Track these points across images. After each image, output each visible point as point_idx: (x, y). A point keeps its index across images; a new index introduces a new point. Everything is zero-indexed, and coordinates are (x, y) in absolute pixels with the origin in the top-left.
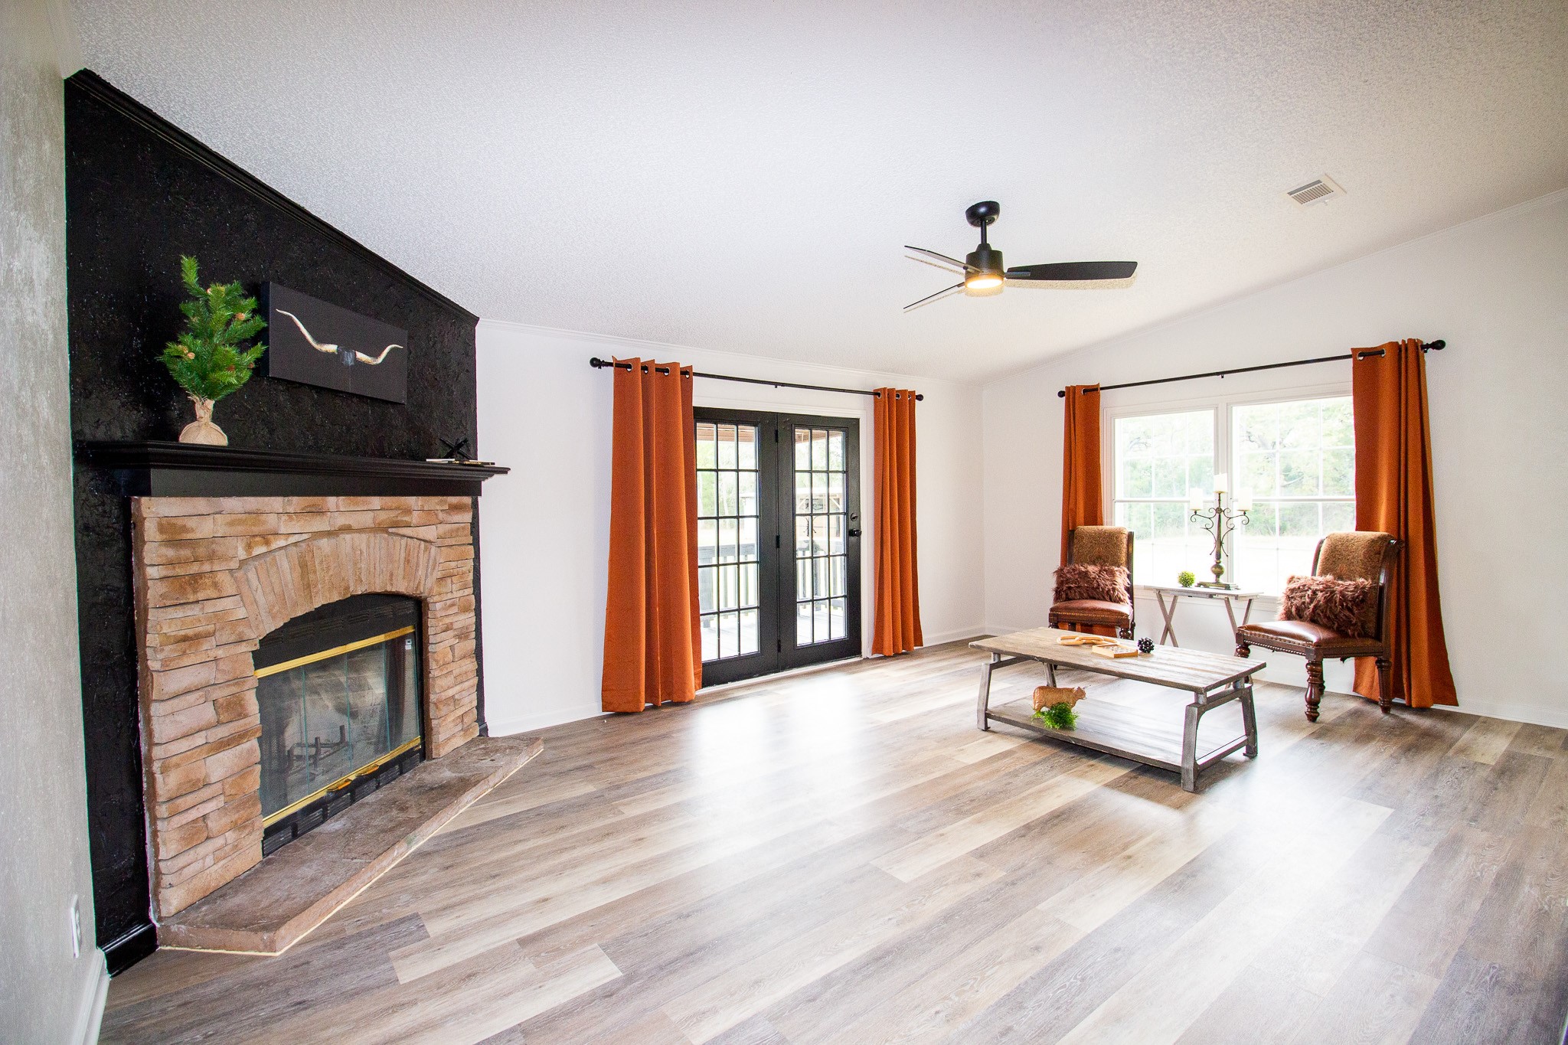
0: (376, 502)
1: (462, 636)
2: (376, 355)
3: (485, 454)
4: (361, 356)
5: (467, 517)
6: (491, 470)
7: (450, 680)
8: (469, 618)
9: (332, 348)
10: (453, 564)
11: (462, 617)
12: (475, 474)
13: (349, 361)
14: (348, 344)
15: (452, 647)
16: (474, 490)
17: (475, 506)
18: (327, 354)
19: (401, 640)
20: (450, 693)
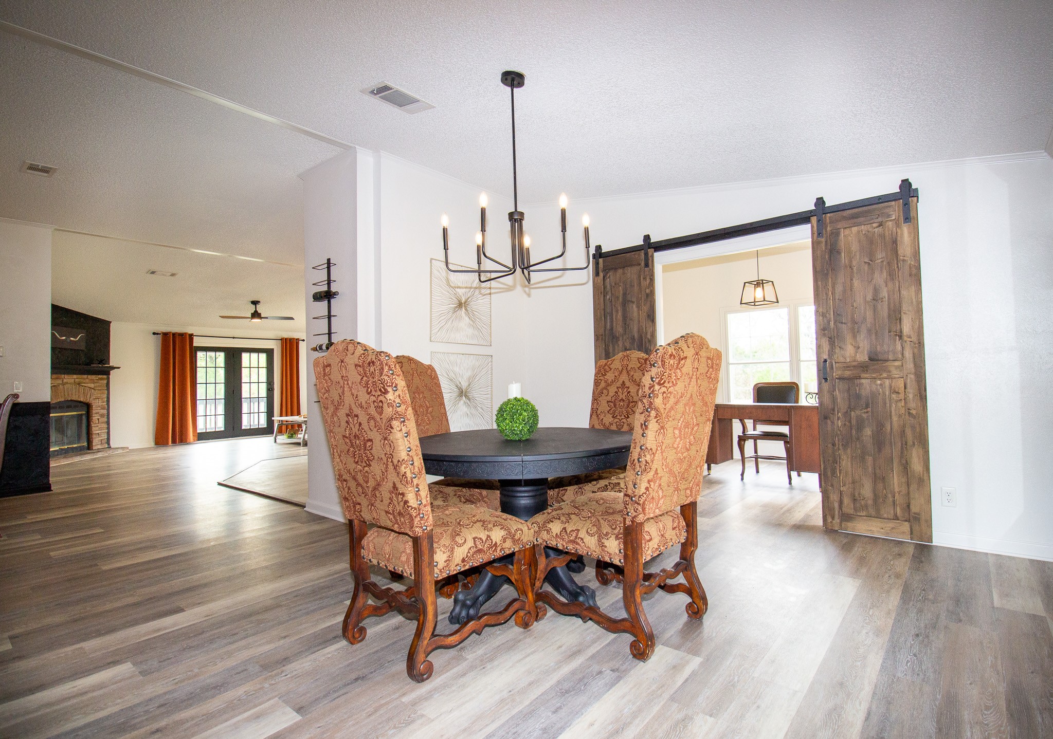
0: (75, 376)
1: (102, 416)
2: (77, 338)
3: (112, 363)
4: (72, 339)
5: (105, 382)
6: (113, 368)
7: (97, 428)
8: (105, 412)
9: (64, 338)
10: (99, 395)
11: (102, 411)
12: (109, 369)
13: (69, 341)
14: (68, 337)
15: (98, 419)
16: (108, 374)
17: (108, 379)
18: (63, 339)
19: (81, 415)
20: (97, 432)
